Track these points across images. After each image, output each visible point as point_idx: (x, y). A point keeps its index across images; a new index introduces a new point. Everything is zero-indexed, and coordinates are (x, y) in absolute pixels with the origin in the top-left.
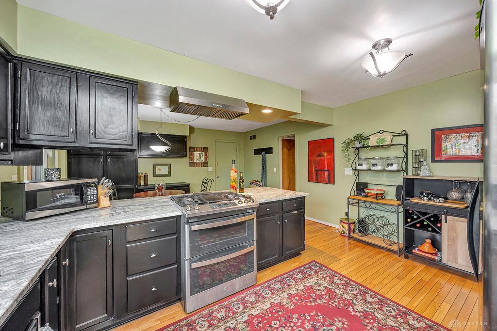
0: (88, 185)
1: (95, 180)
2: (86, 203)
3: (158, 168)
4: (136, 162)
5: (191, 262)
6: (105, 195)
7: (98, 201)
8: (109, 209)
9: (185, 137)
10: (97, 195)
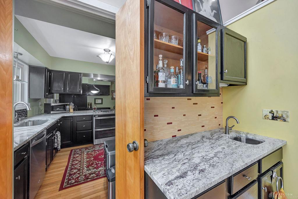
0: (67, 105)
1: (69, 103)
2: (66, 110)
3: (96, 100)
4: (86, 98)
5: (95, 129)
6: (72, 108)
7: (69, 110)
8: (73, 113)
9: (109, 86)
10: (69, 108)
